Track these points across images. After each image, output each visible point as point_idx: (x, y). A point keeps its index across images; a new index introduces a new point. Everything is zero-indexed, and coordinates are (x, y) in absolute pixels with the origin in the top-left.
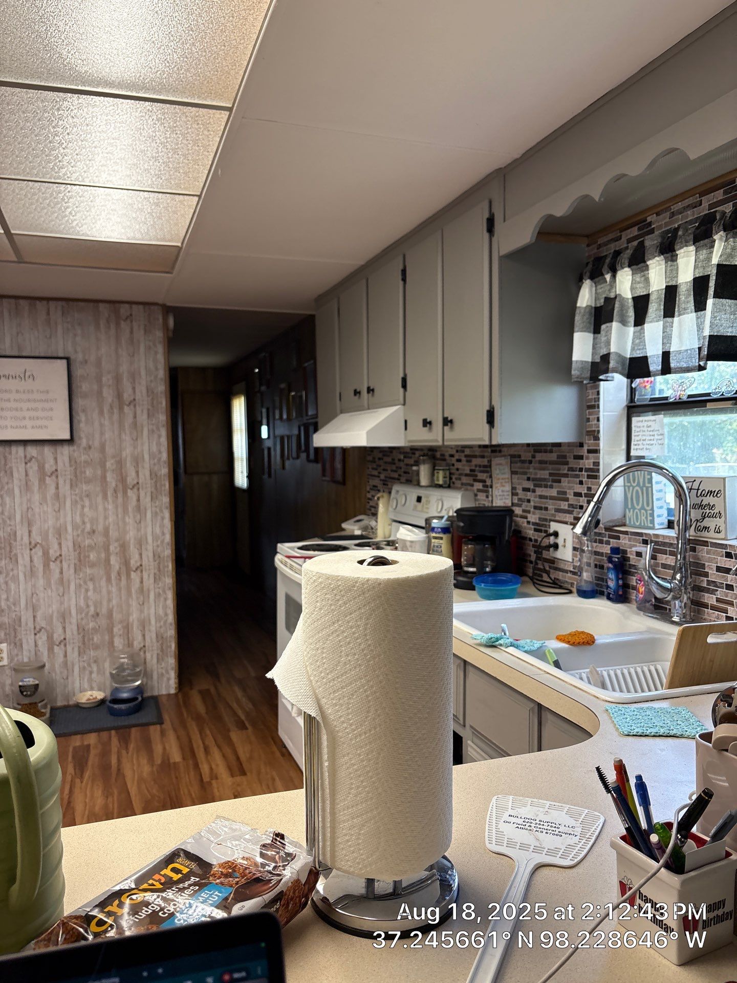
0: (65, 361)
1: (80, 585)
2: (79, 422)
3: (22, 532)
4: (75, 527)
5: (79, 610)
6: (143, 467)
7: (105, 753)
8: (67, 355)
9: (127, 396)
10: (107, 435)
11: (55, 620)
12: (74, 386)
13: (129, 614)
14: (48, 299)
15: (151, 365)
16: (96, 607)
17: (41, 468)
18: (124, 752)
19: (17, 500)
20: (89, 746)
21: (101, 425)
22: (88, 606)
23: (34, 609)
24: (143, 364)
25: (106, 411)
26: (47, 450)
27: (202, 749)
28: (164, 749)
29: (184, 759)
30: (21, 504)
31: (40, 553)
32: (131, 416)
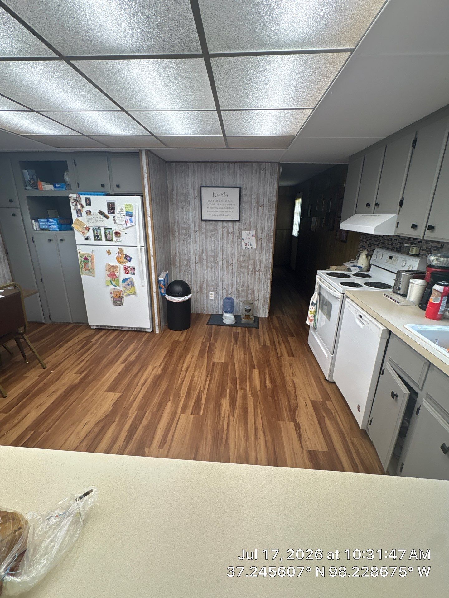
0: (239, 188)
1: (238, 275)
2: (242, 213)
3: (220, 254)
4: (238, 253)
5: (237, 283)
6: (264, 232)
7: (244, 337)
8: (239, 186)
9: (261, 203)
10: (252, 219)
11: (229, 286)
12: (241, 198)
13: (254, 287)
14: (234, 162)
15: (271, 190)
16: (243, 283)
17: (228, 231)
18: (250, 337)
19: (219, 242)
20: (238, 332)
21: (250, 215)
22: (240, 282)
23: (223, 281)
24: (268, 189)
25: (252, 209)
26: (230, 224)
27: (278, 342)
28: (264, 339)
29: (271, 345)
30: (221, 244)
31: (226, 262)
32: (262, 211)
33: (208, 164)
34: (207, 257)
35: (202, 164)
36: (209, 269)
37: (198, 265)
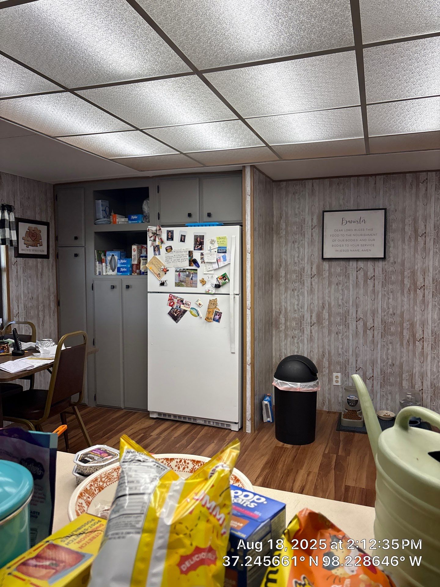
0: (384, 210)
1: (384, 346)
2: (390, 247)
3: (352, 311)
4: (383, 310)
5: (382, 361)
6: (428, 276)
8: (384, 207)
9: (420, 231)
10: (406, 255)
11: (368, 364)
12: (388, 227)
13: (413, 368)
14: (376, 175)
16: (392, 360)
17: (366, 274)
19: (351, 293)
21: (403, 249)
22: (388, 359)
23: (357, 356)
24: (432, 209)
25: (406, 240)
26: (370, 264)
30: (353, 295)
31: (362, 324)
32: (423, 243)
33: (335, 179)
34: (330, 316)
35: (327, 179)
36: (333, 335)
37: (315, 328)
